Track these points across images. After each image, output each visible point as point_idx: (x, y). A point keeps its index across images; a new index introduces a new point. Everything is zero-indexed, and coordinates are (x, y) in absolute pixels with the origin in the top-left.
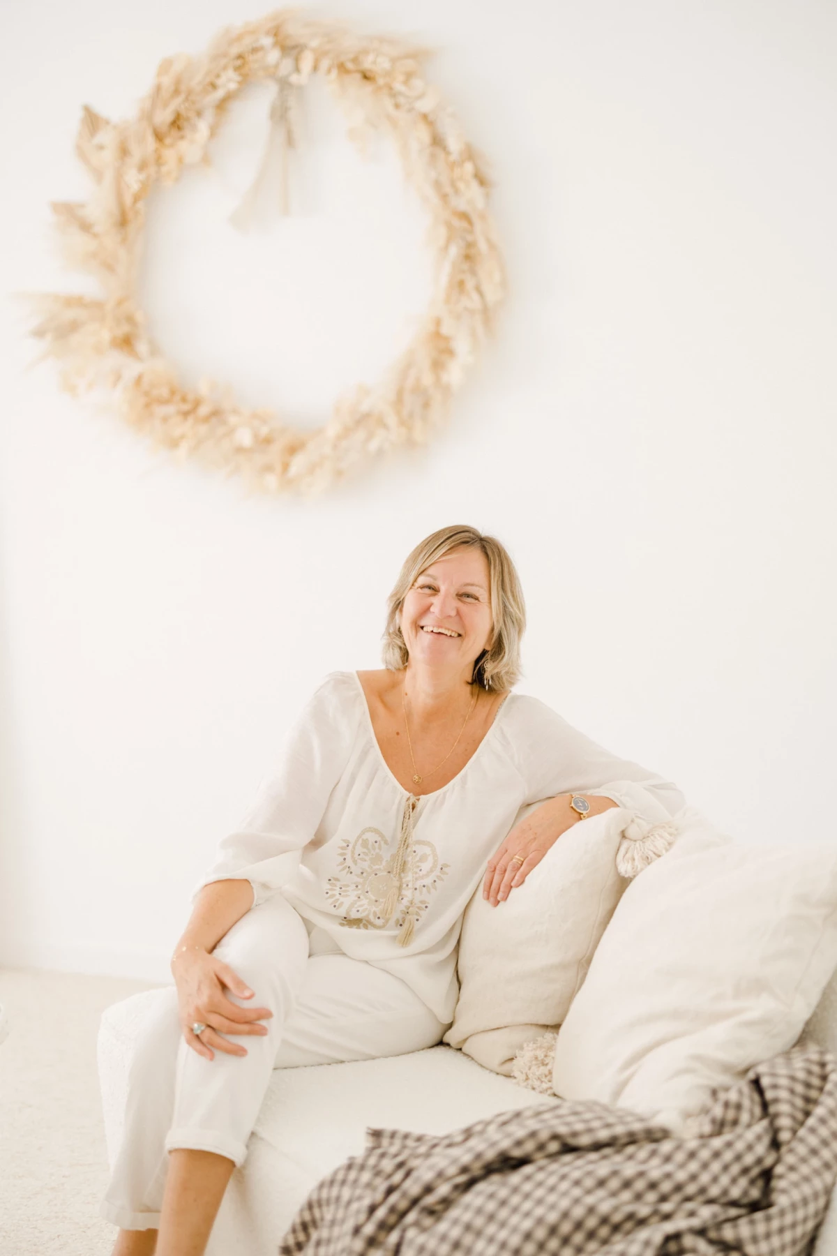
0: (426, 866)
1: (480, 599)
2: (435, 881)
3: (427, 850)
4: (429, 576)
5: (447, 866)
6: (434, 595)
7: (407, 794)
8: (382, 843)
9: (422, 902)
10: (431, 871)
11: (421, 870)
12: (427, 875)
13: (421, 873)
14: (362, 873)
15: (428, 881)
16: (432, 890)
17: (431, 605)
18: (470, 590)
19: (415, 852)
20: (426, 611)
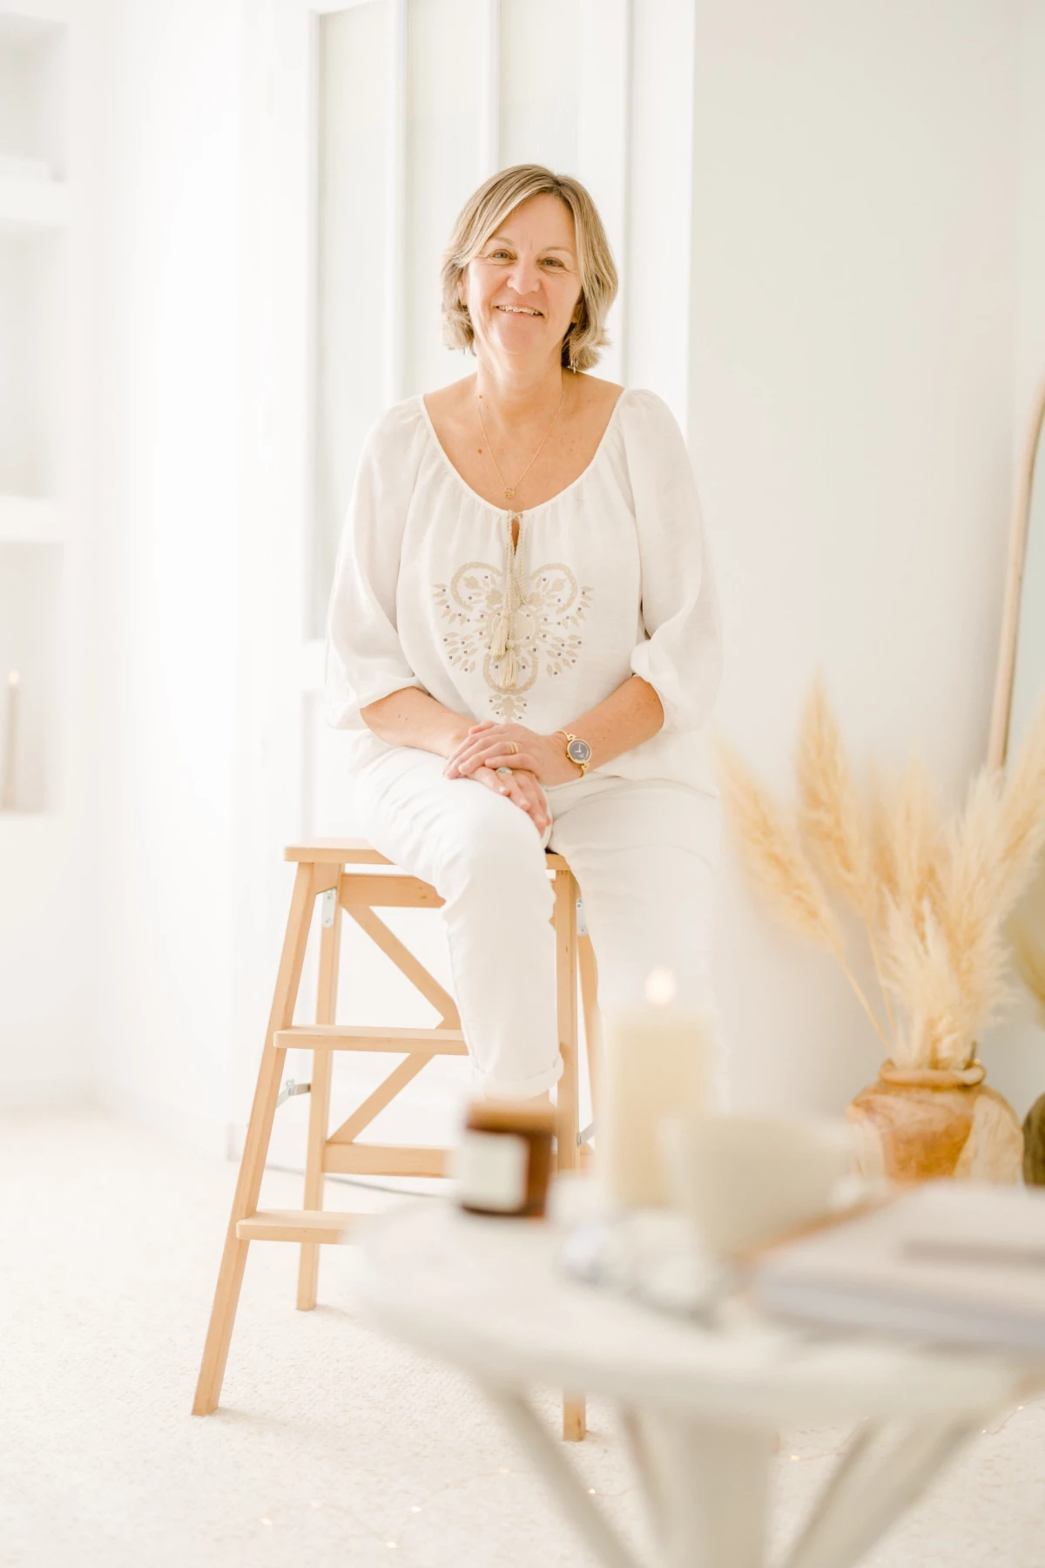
0: (565, 594)
1: (566, 265)
2: (580, 609)
3: (560, 575)
4: (502, 239)
5: (589, 589)
6: (511, 264)
7: (504, 513)
8: (495, 576)
9: (572, 637)
10: (572, 598)
11: (559, 600)
12: (569, 605)
13: (561, 604)
14: (482, 616)
15: (572, 611)
16: (580, 621)
17: (508, 278)
18: (554, 254)
19: (544, 580)
20: (502, 286)
